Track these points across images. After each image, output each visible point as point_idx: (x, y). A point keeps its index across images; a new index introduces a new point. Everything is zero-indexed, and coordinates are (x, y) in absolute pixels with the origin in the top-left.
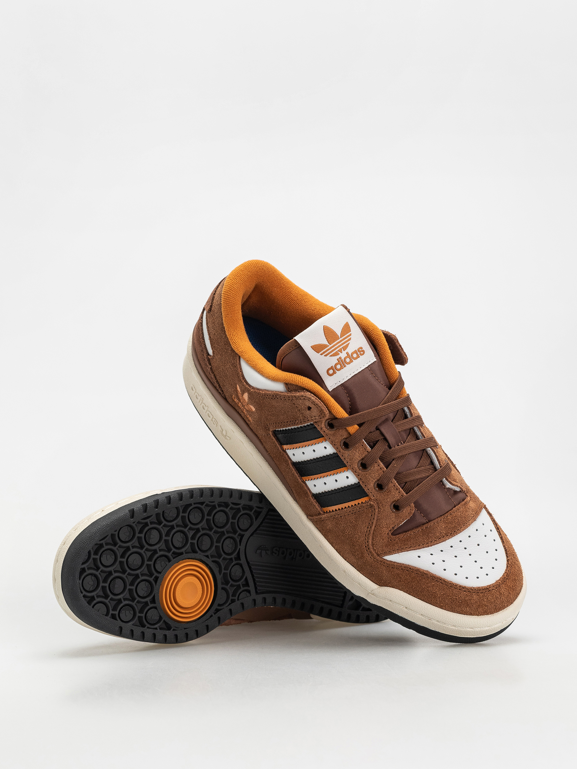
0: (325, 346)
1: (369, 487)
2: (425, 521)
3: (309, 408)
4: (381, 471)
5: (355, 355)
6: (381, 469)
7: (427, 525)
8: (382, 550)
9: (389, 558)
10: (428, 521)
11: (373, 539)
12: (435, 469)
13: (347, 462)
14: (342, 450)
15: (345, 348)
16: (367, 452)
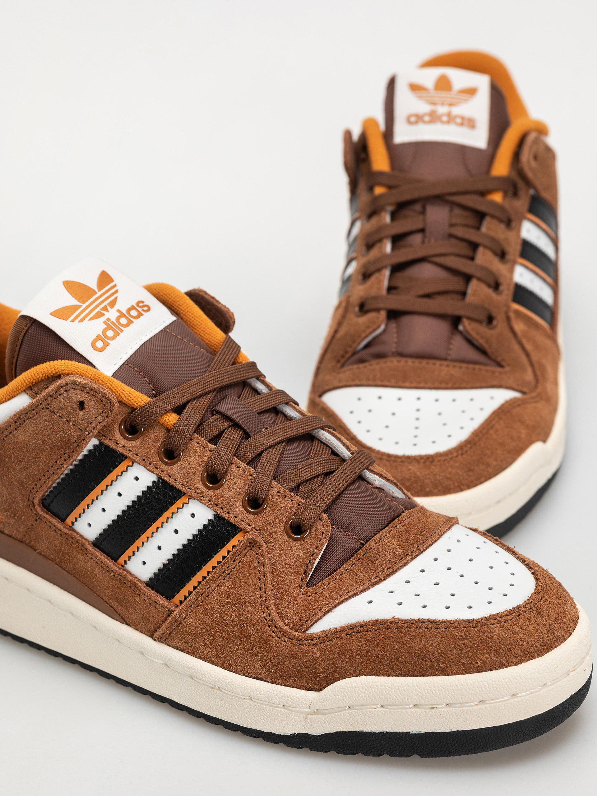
0: (77, 307)
1: (236, 511)
2: (358, 544)
3: (81, 405)
4: (246, 475)
5: (134, 313)
6: (245, 472)
7: (364, 548)
8: (301, 617)
9: (318, 628)
10: (364, 542)
11: (277, 607)
12: (343, 460)
13: (183, 485)
14: (165, 468)
15: (113, 304)
16: (210, 451)
